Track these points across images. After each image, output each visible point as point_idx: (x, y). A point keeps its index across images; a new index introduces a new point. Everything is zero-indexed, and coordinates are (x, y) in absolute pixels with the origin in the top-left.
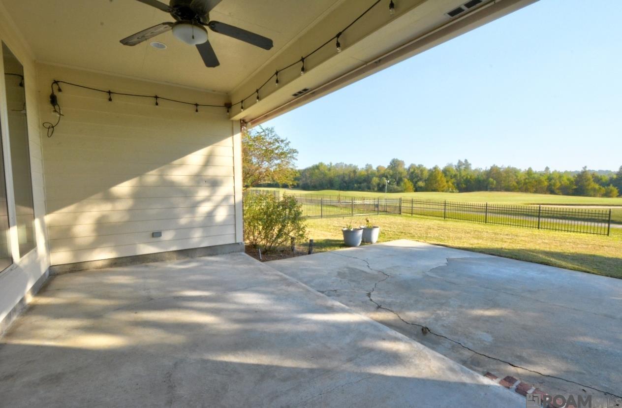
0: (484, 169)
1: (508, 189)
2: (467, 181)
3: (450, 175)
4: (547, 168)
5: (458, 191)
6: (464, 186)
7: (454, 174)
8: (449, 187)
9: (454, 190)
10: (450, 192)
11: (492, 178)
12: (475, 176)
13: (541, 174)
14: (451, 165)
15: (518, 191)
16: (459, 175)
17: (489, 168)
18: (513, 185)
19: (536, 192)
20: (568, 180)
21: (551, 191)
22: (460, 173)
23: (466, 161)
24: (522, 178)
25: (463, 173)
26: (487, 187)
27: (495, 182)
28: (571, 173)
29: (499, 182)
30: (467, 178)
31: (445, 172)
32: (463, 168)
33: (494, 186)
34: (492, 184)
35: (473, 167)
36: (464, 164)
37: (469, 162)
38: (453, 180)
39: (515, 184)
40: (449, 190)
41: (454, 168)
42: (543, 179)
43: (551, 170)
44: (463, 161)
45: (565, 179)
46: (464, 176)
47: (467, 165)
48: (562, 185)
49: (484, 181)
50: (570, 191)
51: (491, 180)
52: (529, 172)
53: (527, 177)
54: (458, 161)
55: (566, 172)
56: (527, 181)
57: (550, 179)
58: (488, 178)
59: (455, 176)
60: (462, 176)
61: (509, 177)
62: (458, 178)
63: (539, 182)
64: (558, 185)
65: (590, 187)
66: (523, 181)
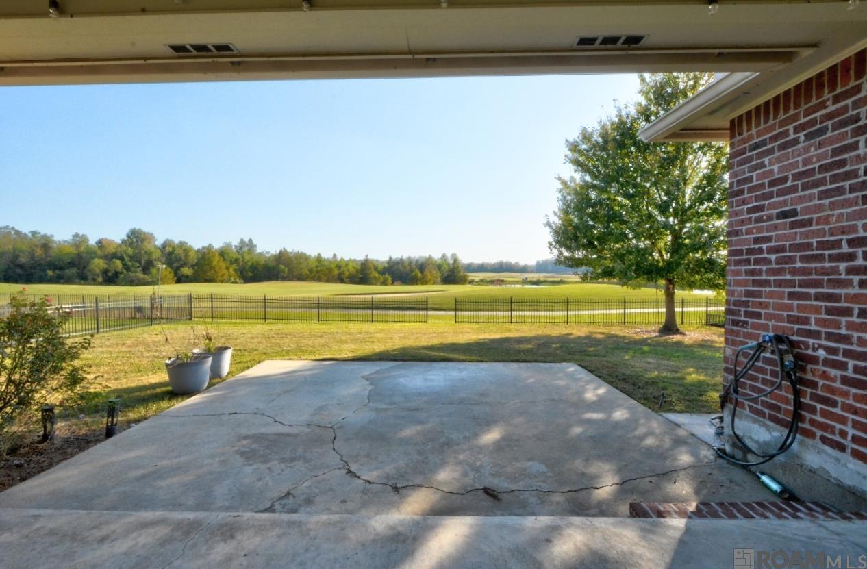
0: (273, 252)
1: (301, 278)
2: (254, 268)
3: (230, 259)
4: (335, 255)
5: (243, 281)
6: (250, 274)
7: (235, 257)
8: (230, 276)
9: (238, 280)
10: (233, 283)
11: (283, 264)
12: (262, 262)
13: (330, 262)
14: (229, 245)
15: (311, 281)
16: (241, 259)
17: (278, 252)
18: (306, 274)
19: (328, 281)
20: (354, 268)
21: (341, 280)
22: (243, 257)
23: (250, 241)
24: (313, 265)
25: (247, 258)
26: (277, 276)
27: (286, 270)
28: (355, 261)
29: (290, 270)
30: (253, 264)
31: (222, 253)
32: (246, 249)
33: (285, 275)
34: (283, 271)
35: (259, 250)
36: (247, 245)
37: (255, 242)
38: (234, 266)
39: (308, 272)
40: (230, 279)
41: (234, 250)
42: (333, 266)
43: (339, 258)
44: (246, 240)
45: (350, 267)
46: (248, 261)
47: (251, 246)
48: (350, 274)
49: (274, 268)
50: (357, 280)
51: (282, 267)
52: (319, 259)
53: (317, 264)
54: (239, 241)
55: (350, 260)
56: (319, 269)
57: (339, 267)
58: (278, 265)
59: (236, 260)
60: (246, 261)
61: (301, 263)
62: (241, 264)
63: (330, 270)
64: (347, 273)
65: (372, 276)
66: (315, 269)
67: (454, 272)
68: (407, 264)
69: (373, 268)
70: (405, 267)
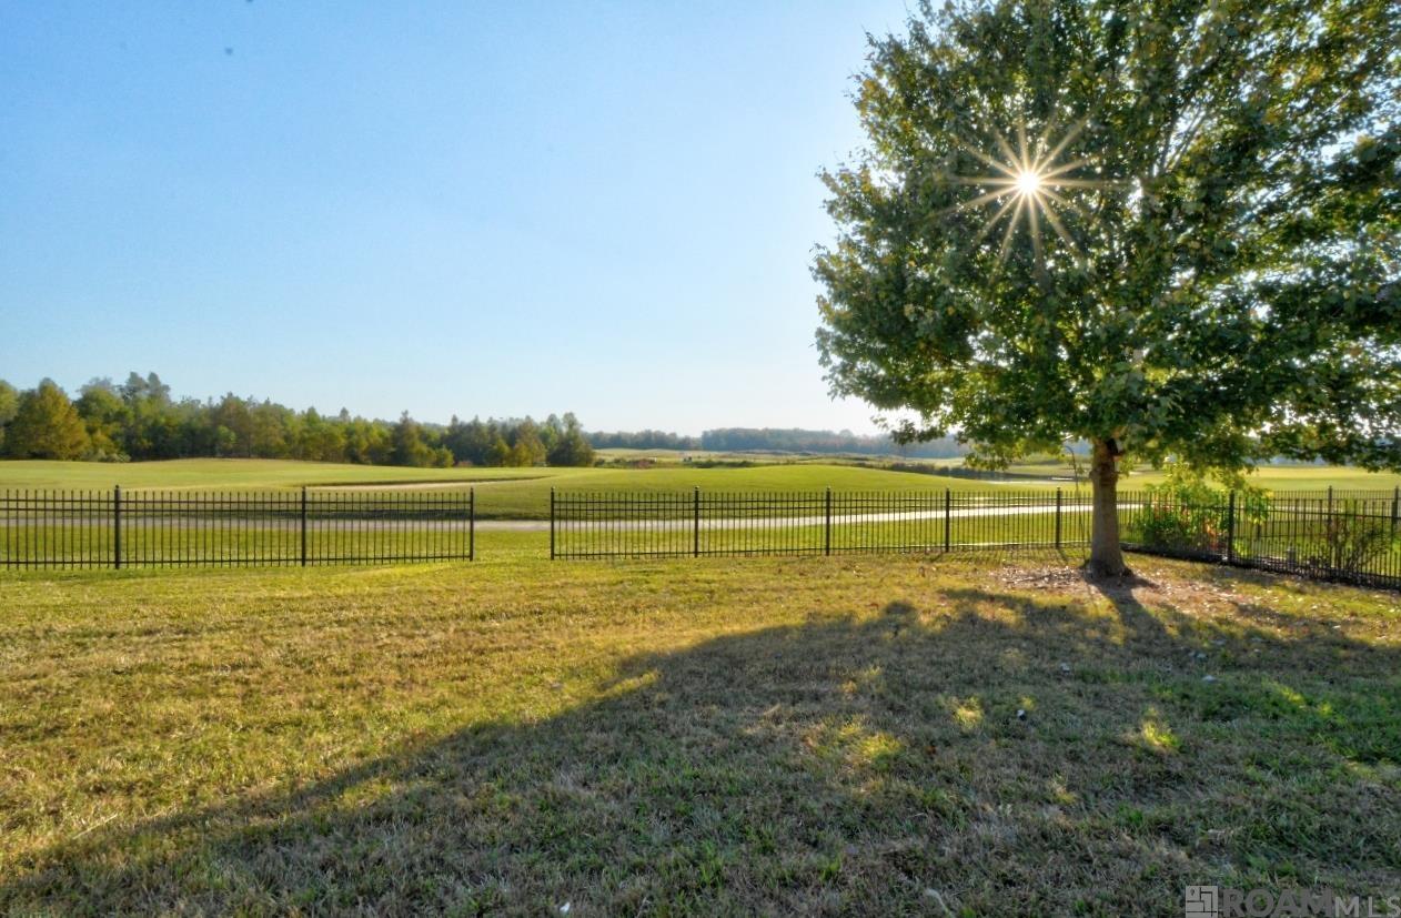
0: (205, 402)
1: (266, 453)
2: (156, 431)
3: (104, 412)
4: (344, 412)
5: (129, 458)
6: (146, 443)
7: (116, 409)
8: (95, 446)
9: (115, 456)
10: (102, 460)
11: (227, 425)
12: (183, 419)
13: (334, 423)
14: (105, 383)
15: (288, 458)
16: (131, 413)
17: (217, 401)
18: (278, 444)
19: (325, 459)
20: (381, 435)
21: (352, 457)
22: (136, 409)
23: (153, 377)
24: (297, 429)
25: (145, 410)
26: (212, 446)
27: (233, 436)
28: (384, 424)
29: (242, 436)
30: (156, 422)
31: (88, 405)
32: (144, 395)
33: (231, 446)
34: (227, 439)
36: (147, 386)
37: (163, 381)
38: (114, 427)
39: (282, 442)
40: (96, 452)
41: (119, 395)
42: (337, 432)
43: (352, 415)
44: (145, 376)
45: (375, 433)
46: (148, 417)
47: (156, 389)
48: (370, 445)
49: (205, 431)
50: (385, 457)
51: (223, 430)
52: (311, 417)
53: (307, 427)
54: (128, 376)
55: (376, 421)
56: (306, 435)
57: (350, 433)
58: (215, 425)
59: (120, 416)
60: (143, 417)
61: (267, 424)
62: (132, 423)
63: (330, 438)
64: (364, 444)
65: (414, 450)
66: (297, 436)
67: (568, 446)
68: (485, 431)
69: (417, 436)
70: (482, 436)
